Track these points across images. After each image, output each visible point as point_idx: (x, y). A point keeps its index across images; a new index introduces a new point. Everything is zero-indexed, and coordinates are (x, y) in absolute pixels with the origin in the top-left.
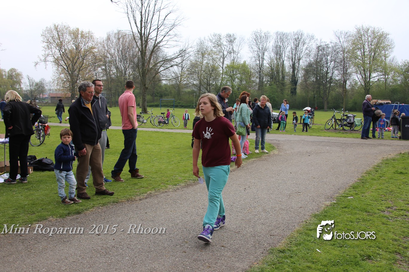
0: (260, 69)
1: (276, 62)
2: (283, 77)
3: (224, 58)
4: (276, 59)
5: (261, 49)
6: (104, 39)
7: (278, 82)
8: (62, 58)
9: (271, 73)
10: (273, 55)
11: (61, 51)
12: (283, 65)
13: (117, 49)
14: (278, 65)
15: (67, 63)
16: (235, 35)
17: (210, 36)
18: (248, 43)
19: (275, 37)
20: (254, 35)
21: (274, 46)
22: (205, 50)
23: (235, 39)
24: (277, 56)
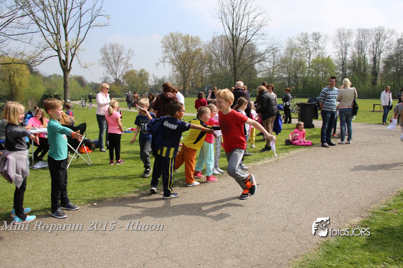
0: (343, 62)
1: (358, 56)
2: (365, 70)
3: (310, 54)
4: (358, 53)
5: (344, 44)
6: (210, 42)
7: (360, 73)
8: (176, 58)
9: (353, 66)
10: (355, 50)
11: (175, 53)
12: (365, 58)
13: (221, 50)
14: (360, 59)
15: (180, 63)
16: (320, 33)
17: (298, 36)
18: (331, 40)
19: (357, 33)
20: (338, 33)
21: (356, 41)
22: (293, 47)
23: (320, 36)
24: (359, 50)
